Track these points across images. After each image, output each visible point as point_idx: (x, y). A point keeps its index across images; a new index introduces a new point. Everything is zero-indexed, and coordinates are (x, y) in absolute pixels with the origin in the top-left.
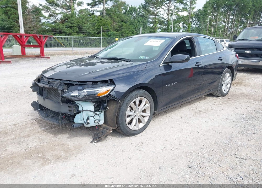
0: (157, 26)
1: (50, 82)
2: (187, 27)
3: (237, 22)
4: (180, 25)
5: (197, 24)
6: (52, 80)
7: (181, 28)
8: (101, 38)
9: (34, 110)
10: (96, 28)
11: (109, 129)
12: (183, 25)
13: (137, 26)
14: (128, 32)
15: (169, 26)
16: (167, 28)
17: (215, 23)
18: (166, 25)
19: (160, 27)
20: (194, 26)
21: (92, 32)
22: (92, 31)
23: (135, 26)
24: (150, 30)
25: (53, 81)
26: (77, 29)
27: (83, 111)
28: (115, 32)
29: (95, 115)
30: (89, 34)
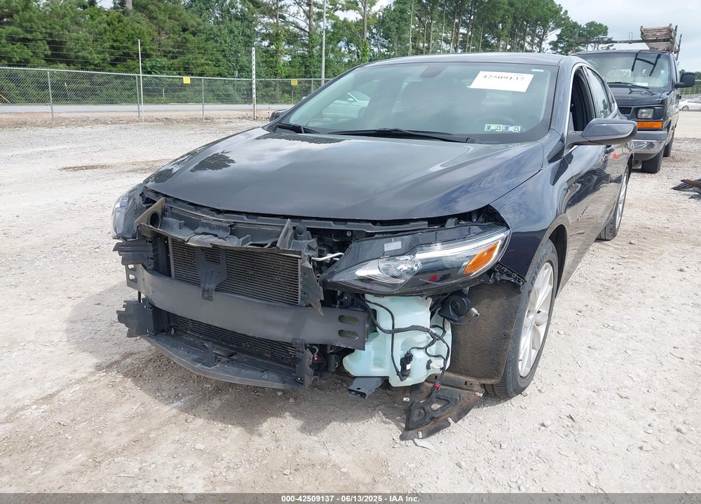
0: (281, 46)
1: (239, 226)
2: (358, 53)
3: (476, 44)
4: (339, 45)
5: (384, 46)
6: (245, 219)
7: (343, 55)
8: (139, 77)
9: (130, 335)
10: (107, 45)
11: (467, 386)
12: (348, 45)
13: (227, 45)
14: (203, 61)
15: (313, 47)
16: (306, 53)
17: (426, 45)
18: (305, 45)
19: (291, 51)
20: (376, 50)
21: (96, 58)
22: (95, 56)
23: (221, 43)
24: (263, 57)
25: (254, 221)
26: (47, 47)
27: (394, 331)
28: (165, 61)
29: (432, 343)
30: (85, 64)
